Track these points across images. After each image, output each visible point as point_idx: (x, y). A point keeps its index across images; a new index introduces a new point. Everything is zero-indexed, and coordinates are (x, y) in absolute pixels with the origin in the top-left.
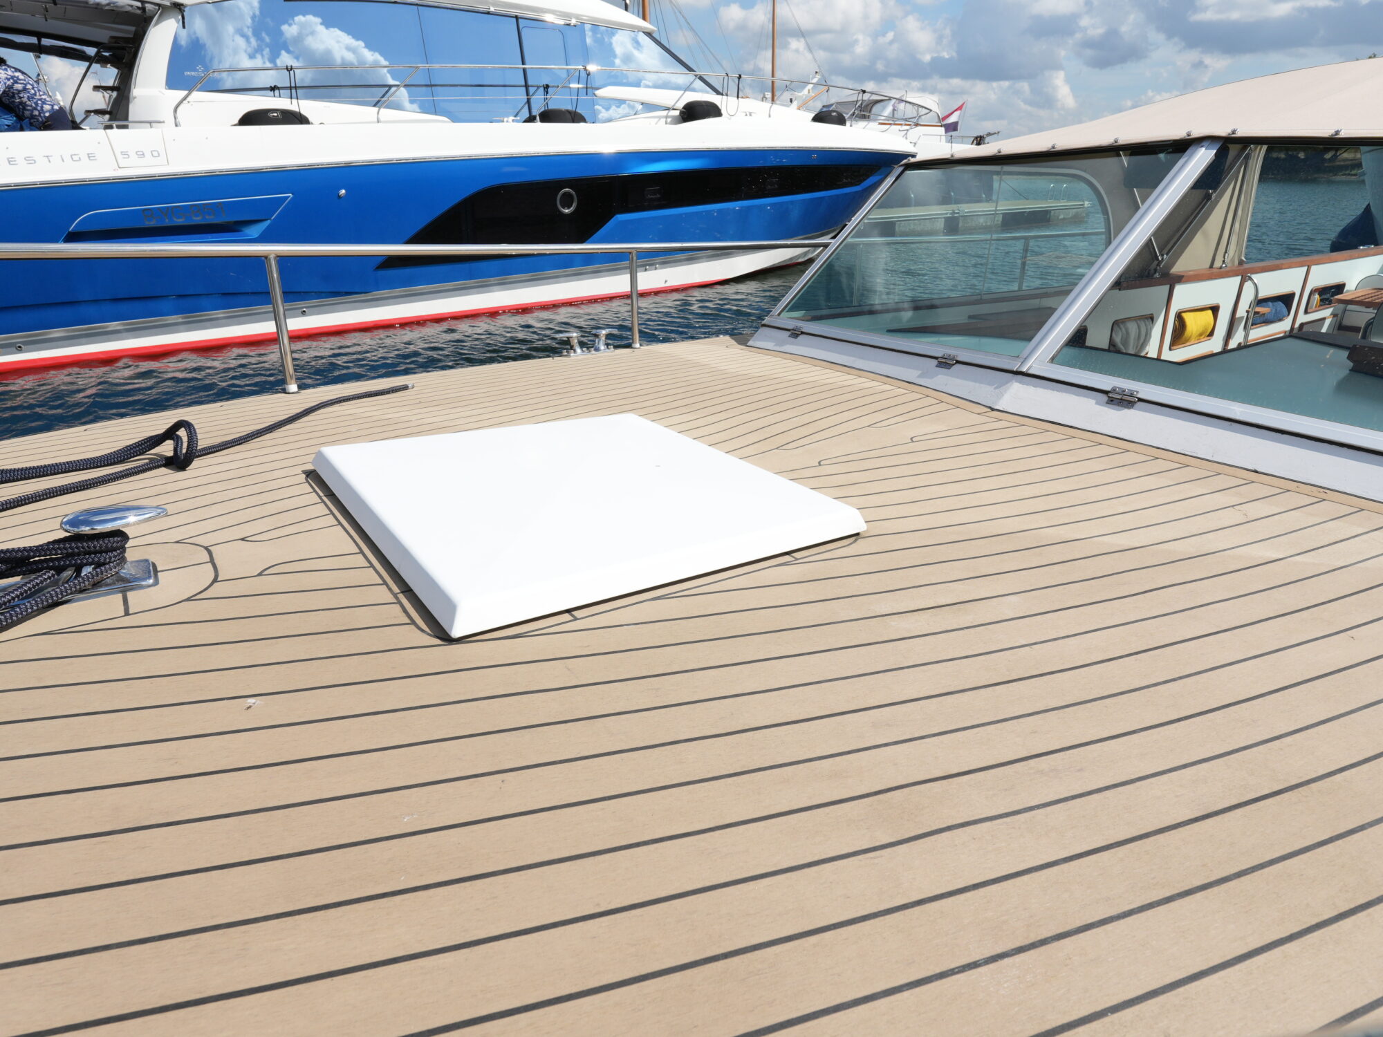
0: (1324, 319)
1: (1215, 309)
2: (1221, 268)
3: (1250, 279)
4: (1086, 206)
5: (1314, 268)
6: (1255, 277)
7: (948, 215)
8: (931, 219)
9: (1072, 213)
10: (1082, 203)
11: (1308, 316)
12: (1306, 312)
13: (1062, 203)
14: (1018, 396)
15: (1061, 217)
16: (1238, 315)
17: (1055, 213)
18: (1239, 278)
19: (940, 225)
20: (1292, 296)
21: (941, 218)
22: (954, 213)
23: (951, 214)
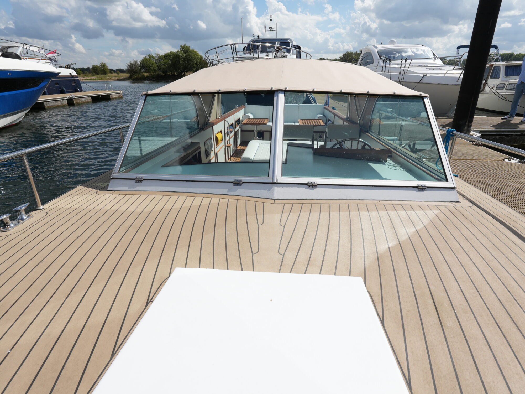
0: (239, 129)
1: (221, 132)
2: (219, 118)
3: (226, 120)
4: (121, 92)
5: (235, 114)
6: (227, 120)
7: (68, 98)
8: (61, 100)
9: (117, 95)
10: (120, 91)
11: (236, 129)
12: (236, 128)
13: (112, 92)
14: (278, 192)
15: (114, 97)
16: (226, 132)
17: (111, 96)
18: (223, 121)
19: (66, 102)
20: (233, 124)
21: (65, 99)
22: (70, 97)
23: (69, 97)
